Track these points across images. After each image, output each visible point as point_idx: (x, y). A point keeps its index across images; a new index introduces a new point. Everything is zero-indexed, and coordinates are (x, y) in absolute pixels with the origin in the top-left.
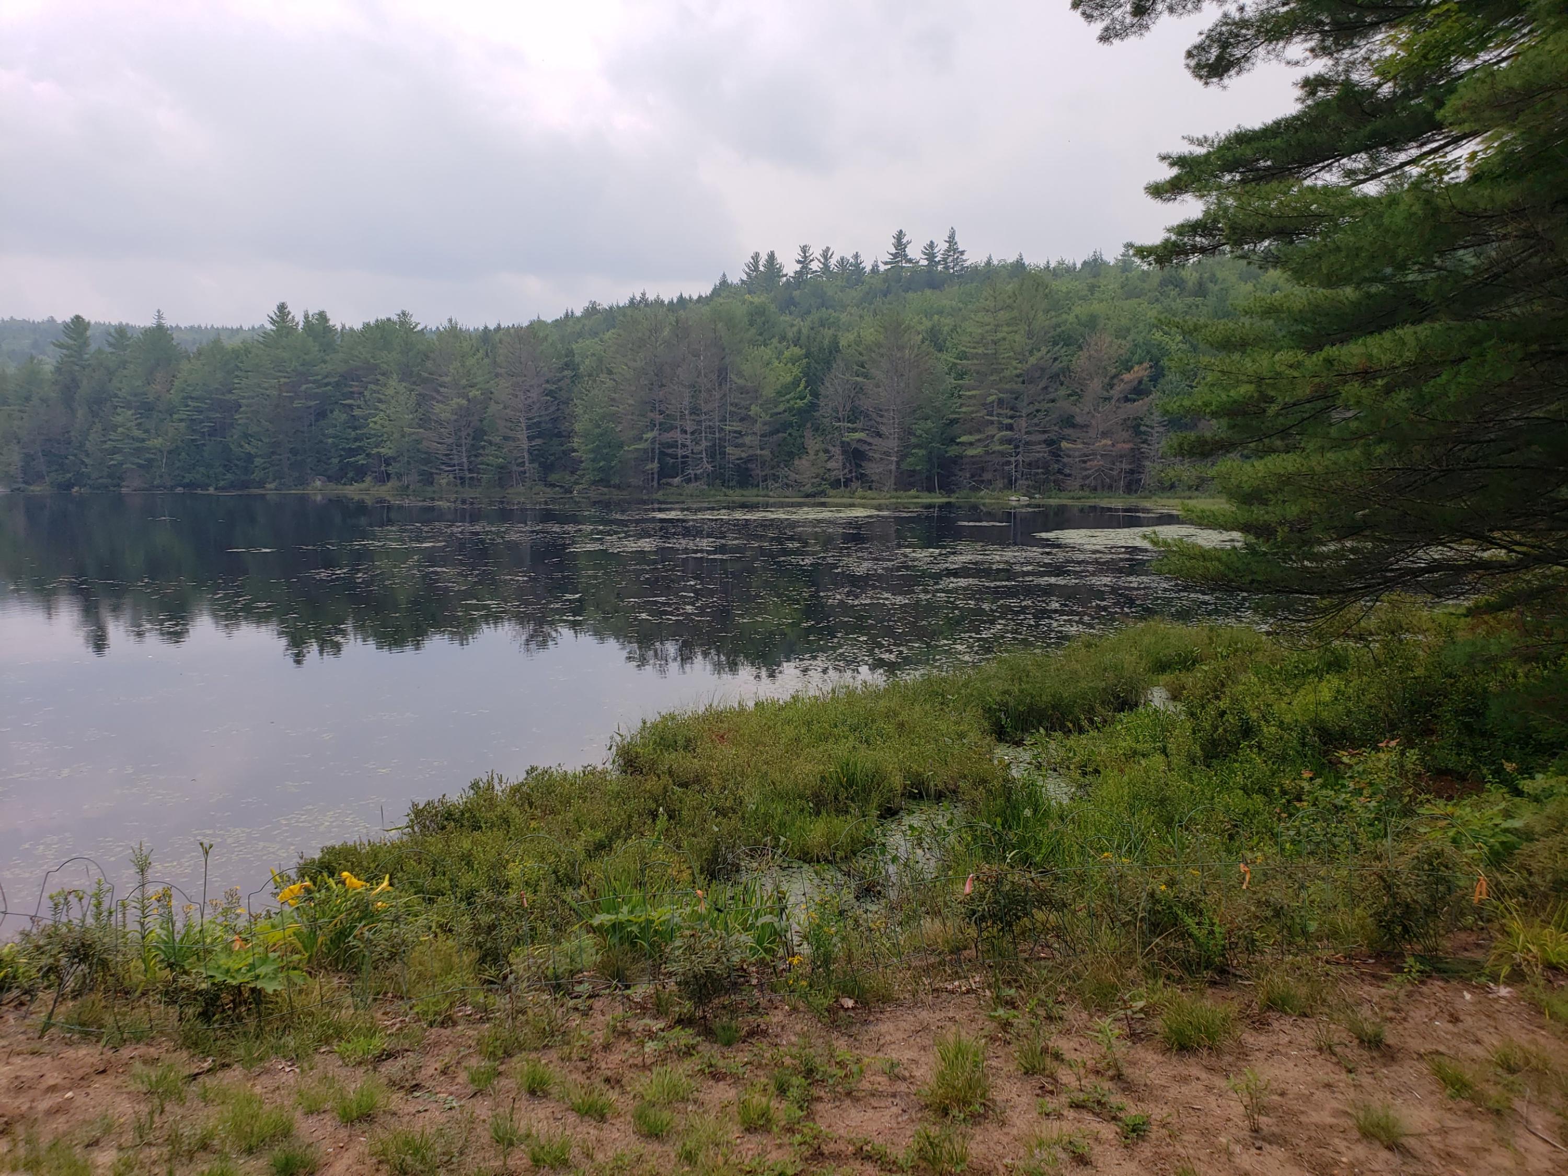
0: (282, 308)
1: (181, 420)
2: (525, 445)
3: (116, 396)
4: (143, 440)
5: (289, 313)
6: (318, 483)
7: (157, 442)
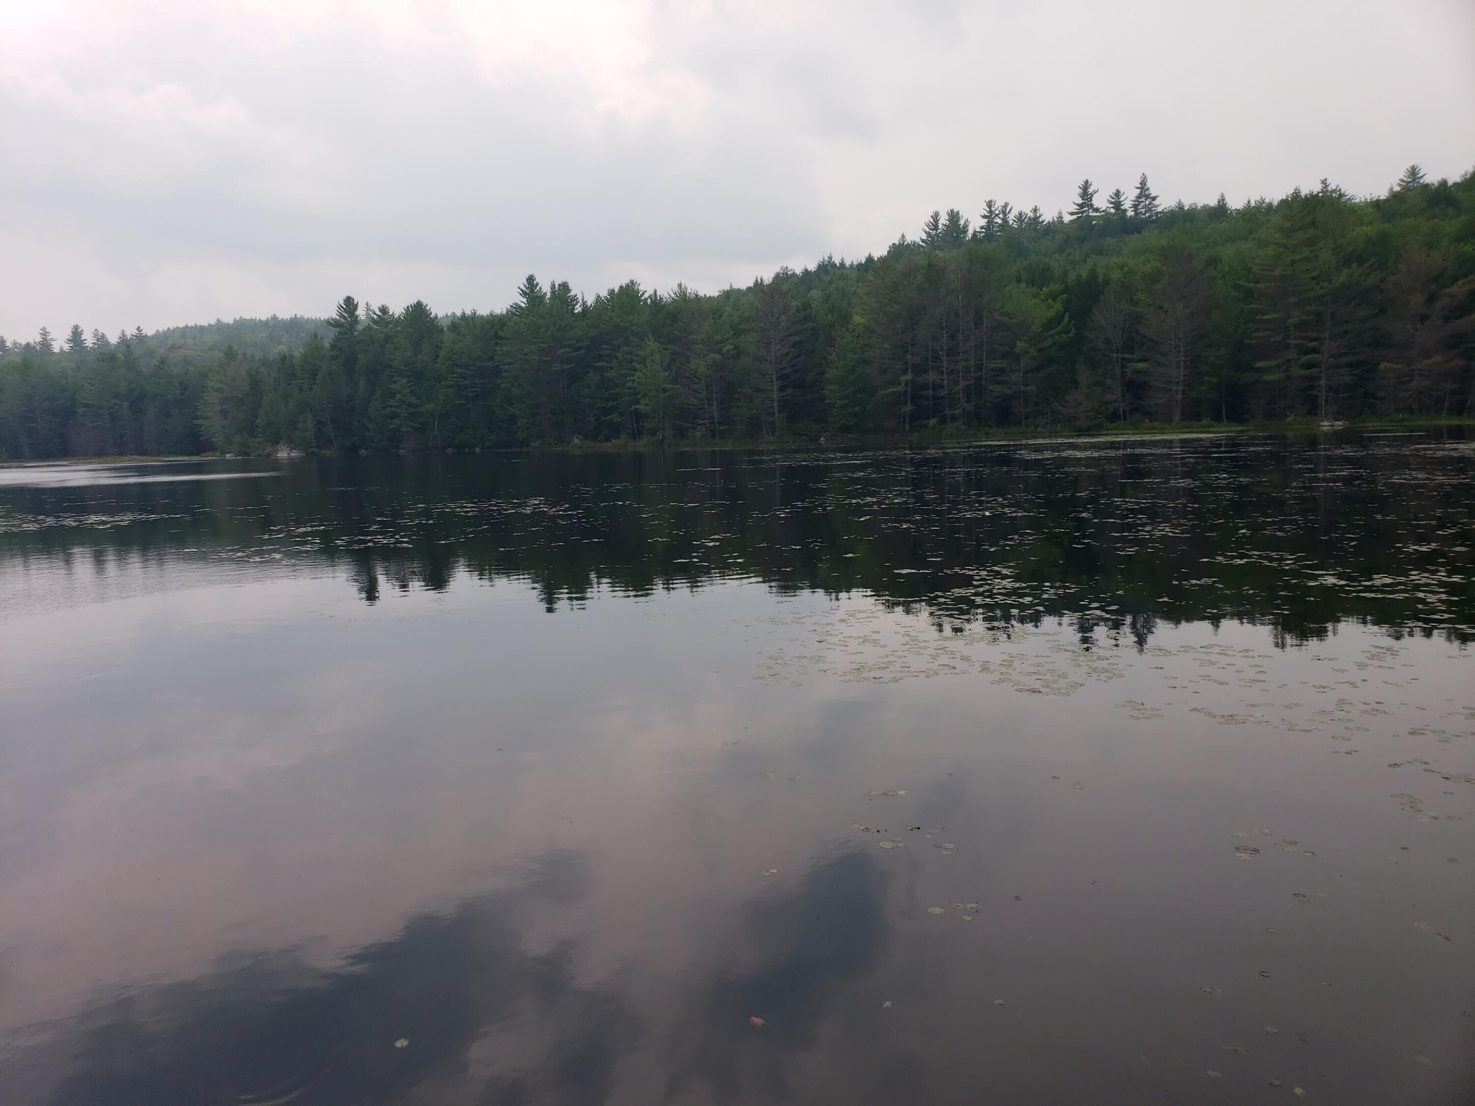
0: (531, 279)
1: (448, 387)
2: (775, 395)
3: (390, 366)
4: (416, 406)
5: (537, 284)
6: (576, 441)
7: (430, 407)
